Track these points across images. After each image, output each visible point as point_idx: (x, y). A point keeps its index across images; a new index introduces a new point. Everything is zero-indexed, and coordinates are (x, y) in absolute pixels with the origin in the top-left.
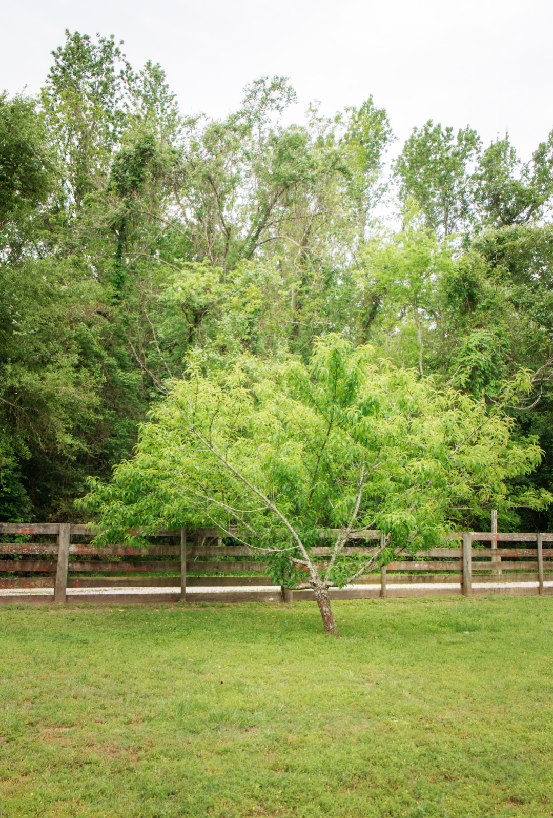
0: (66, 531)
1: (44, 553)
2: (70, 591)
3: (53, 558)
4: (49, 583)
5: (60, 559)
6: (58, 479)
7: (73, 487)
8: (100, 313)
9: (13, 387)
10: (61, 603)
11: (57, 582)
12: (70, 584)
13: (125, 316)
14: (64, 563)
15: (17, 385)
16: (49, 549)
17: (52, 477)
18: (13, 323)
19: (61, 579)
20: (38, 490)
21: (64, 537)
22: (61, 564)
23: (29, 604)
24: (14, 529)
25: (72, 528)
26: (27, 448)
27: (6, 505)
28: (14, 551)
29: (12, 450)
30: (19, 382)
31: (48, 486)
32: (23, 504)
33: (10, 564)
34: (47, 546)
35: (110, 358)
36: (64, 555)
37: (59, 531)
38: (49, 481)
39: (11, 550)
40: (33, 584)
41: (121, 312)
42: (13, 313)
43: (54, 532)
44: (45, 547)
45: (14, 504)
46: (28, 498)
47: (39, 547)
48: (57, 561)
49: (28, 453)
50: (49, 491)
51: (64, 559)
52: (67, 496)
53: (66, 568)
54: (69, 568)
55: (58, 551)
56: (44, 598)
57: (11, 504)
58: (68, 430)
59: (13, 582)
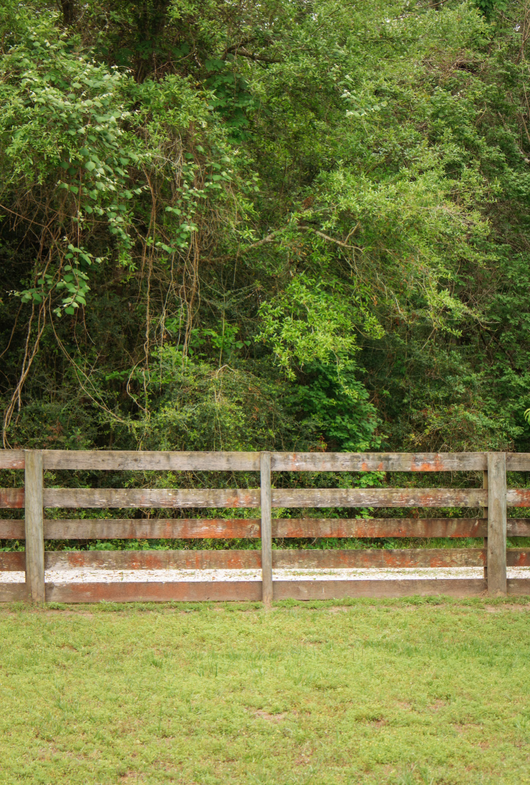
0: (501, 465)
1: (462, 505)
2: (512, 573)
3: (478, 514)
4: (475, 557)
5: (492, 516)
6: (418, 371)
7: (444, 384)
8: (462, 66)
9: (349, 210)
10: (499, 594)
11: (490, 556)
12: (513, 560)
13: (508, 69)
14: (500, 523)
15: (358, 208)
16: (471, 498)
17: (404, 369)
18: (344, 96)
19: (497, 551)
20: (386, 392)
21: (498, 476)
22: (495, 525)
23: (445, 595)
24: (410, 463)
25: (508, 460)
26: (374, 319)
27: (339, 419)
28: (412, 502)
29: (349, 323)
30: (359, 202)
31: (402, 384)
32: (364, 416)
33: (408, 525)
34: (468, 493)
35: (492, 149)
36: (499, 506)
37: (486, 466)
38: (402, 376)
39: (408, 501)
40: (448, 559)
41: (500, 61)
42: (341, 77)
43: (479, 468)
44: (463, 495)
45: (351, 417)
46: (370, 407)
47: (453, 495)
48: (486, 520)
49: (378, 327)
50: (402, 393)
51: (500, 514)
52: (437, 400)
53: (505, 532)
54: (508, 532)
55: (486, 501)
56: (468, 584)
57: (347, 417)
58: (443, 284)
59: (414, 556)
